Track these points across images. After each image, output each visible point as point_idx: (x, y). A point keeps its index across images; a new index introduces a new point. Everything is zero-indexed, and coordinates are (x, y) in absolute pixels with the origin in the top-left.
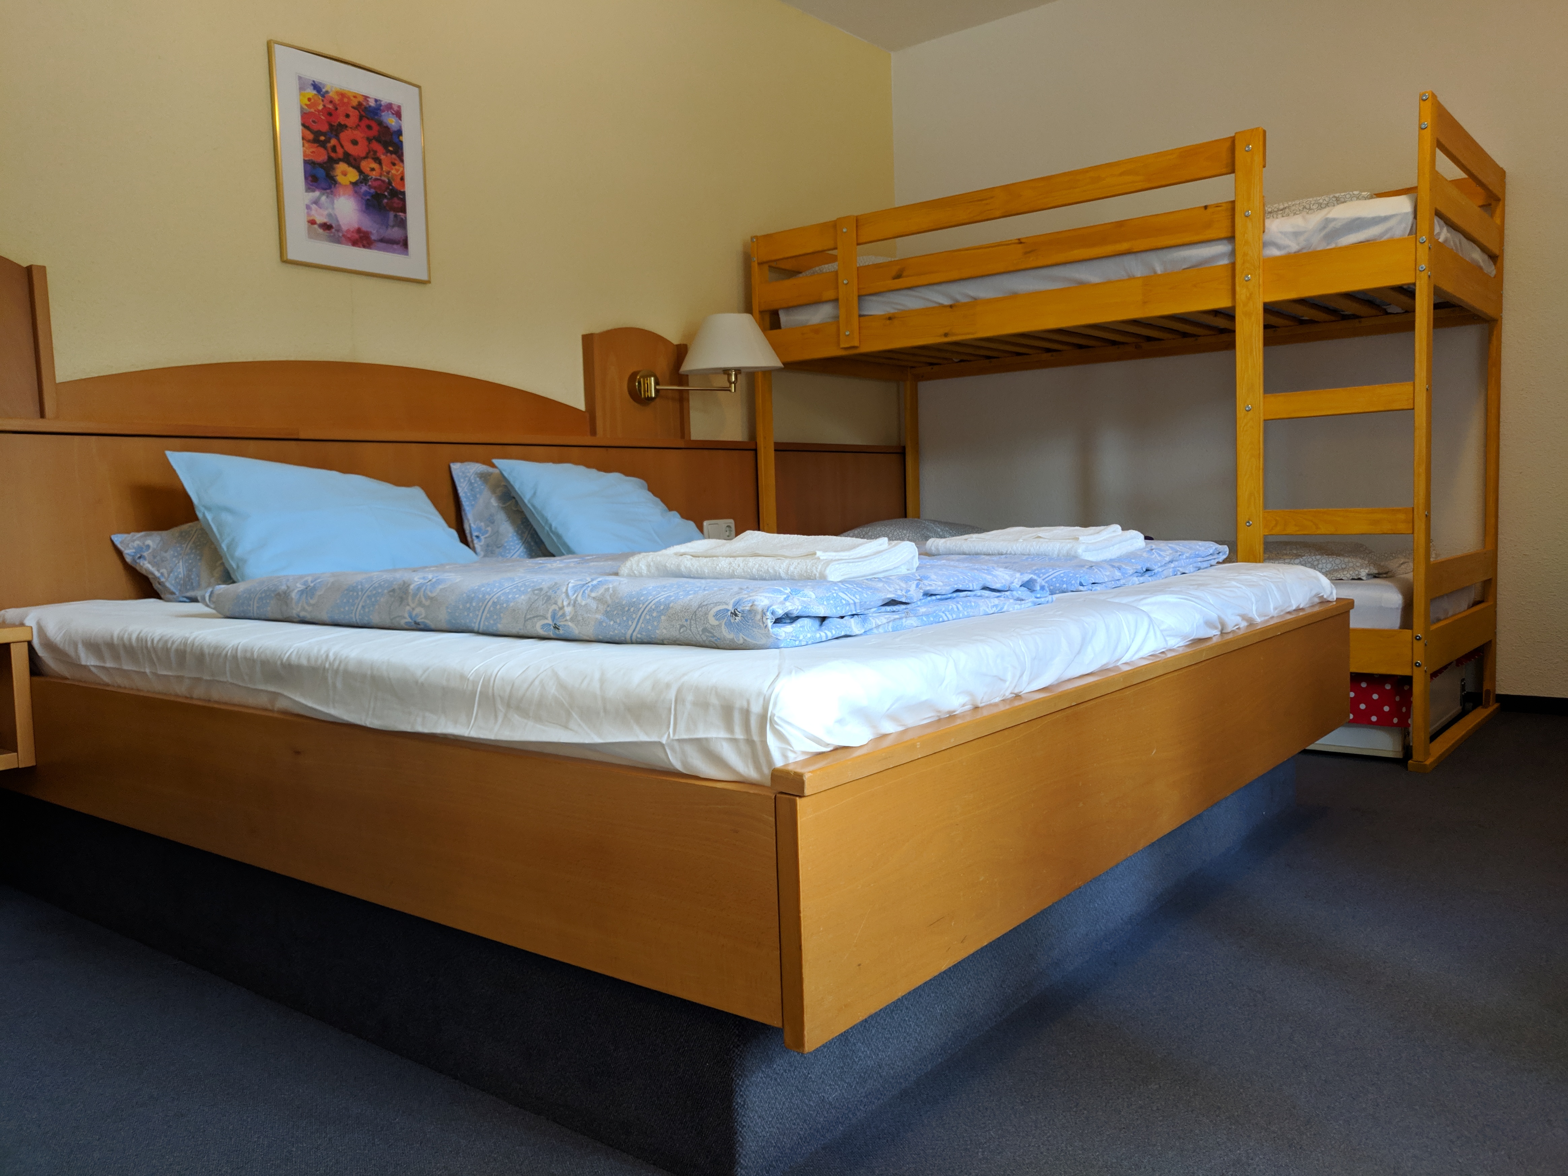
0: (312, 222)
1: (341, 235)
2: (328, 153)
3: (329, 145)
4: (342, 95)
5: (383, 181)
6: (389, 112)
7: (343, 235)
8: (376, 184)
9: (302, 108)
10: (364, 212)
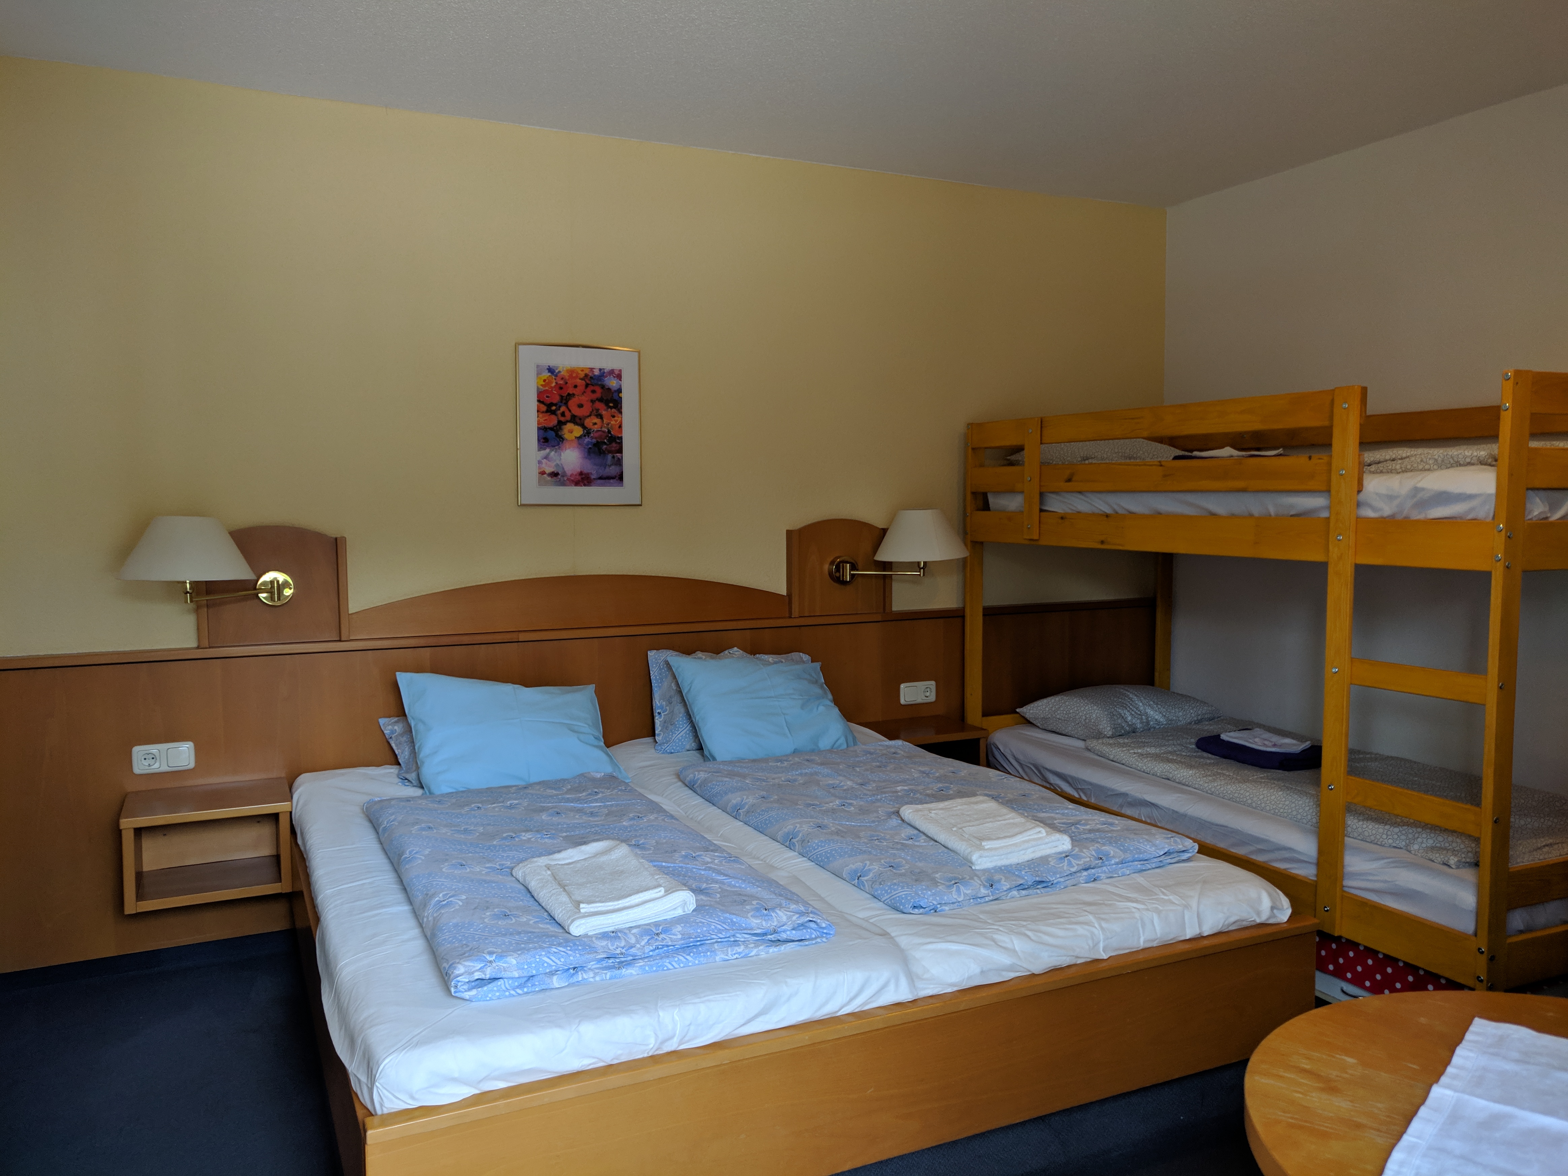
0: (543, 473)
1: (565, 479)
2: (558, 418)
3: (559, 412)
4: (572, 372)
5: (604, 432)
6: (612, 377)
7: (568, 479)
8: (597, 435)
9: (538, 388)
10: (586, 458)
